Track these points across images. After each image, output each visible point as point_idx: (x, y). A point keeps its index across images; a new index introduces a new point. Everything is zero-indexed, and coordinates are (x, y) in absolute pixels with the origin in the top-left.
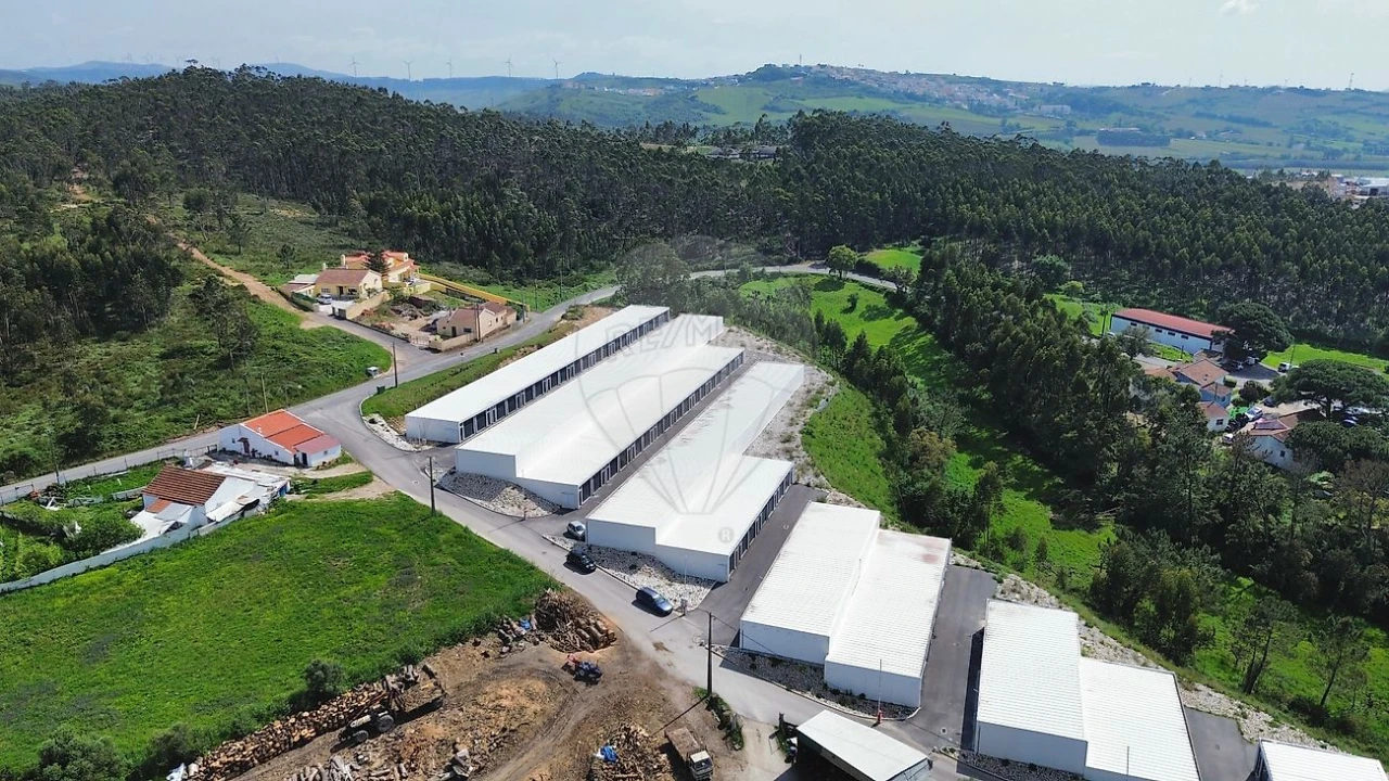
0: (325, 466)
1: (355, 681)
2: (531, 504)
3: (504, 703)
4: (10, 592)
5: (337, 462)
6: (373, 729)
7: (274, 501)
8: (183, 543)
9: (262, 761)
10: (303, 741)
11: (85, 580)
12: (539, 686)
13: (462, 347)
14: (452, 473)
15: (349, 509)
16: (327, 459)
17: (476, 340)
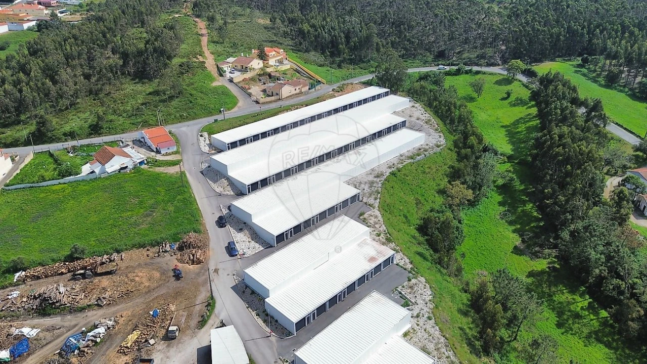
0: (167, 154)
1: (93, 254)
2: (229, 188)
3: (137, 279)
4: (33, 187)
5: (173, 153)
6: (84, 276)
7: (135, 167)
8: (93, 179)
9: (46, 277)
10: (62, 274)
11: (54, 188)
12: (157, 275)
13: (270, 102)
14: (209, 167)
15: (158, 176)
16: (169, 151)
17: (280, 99)
